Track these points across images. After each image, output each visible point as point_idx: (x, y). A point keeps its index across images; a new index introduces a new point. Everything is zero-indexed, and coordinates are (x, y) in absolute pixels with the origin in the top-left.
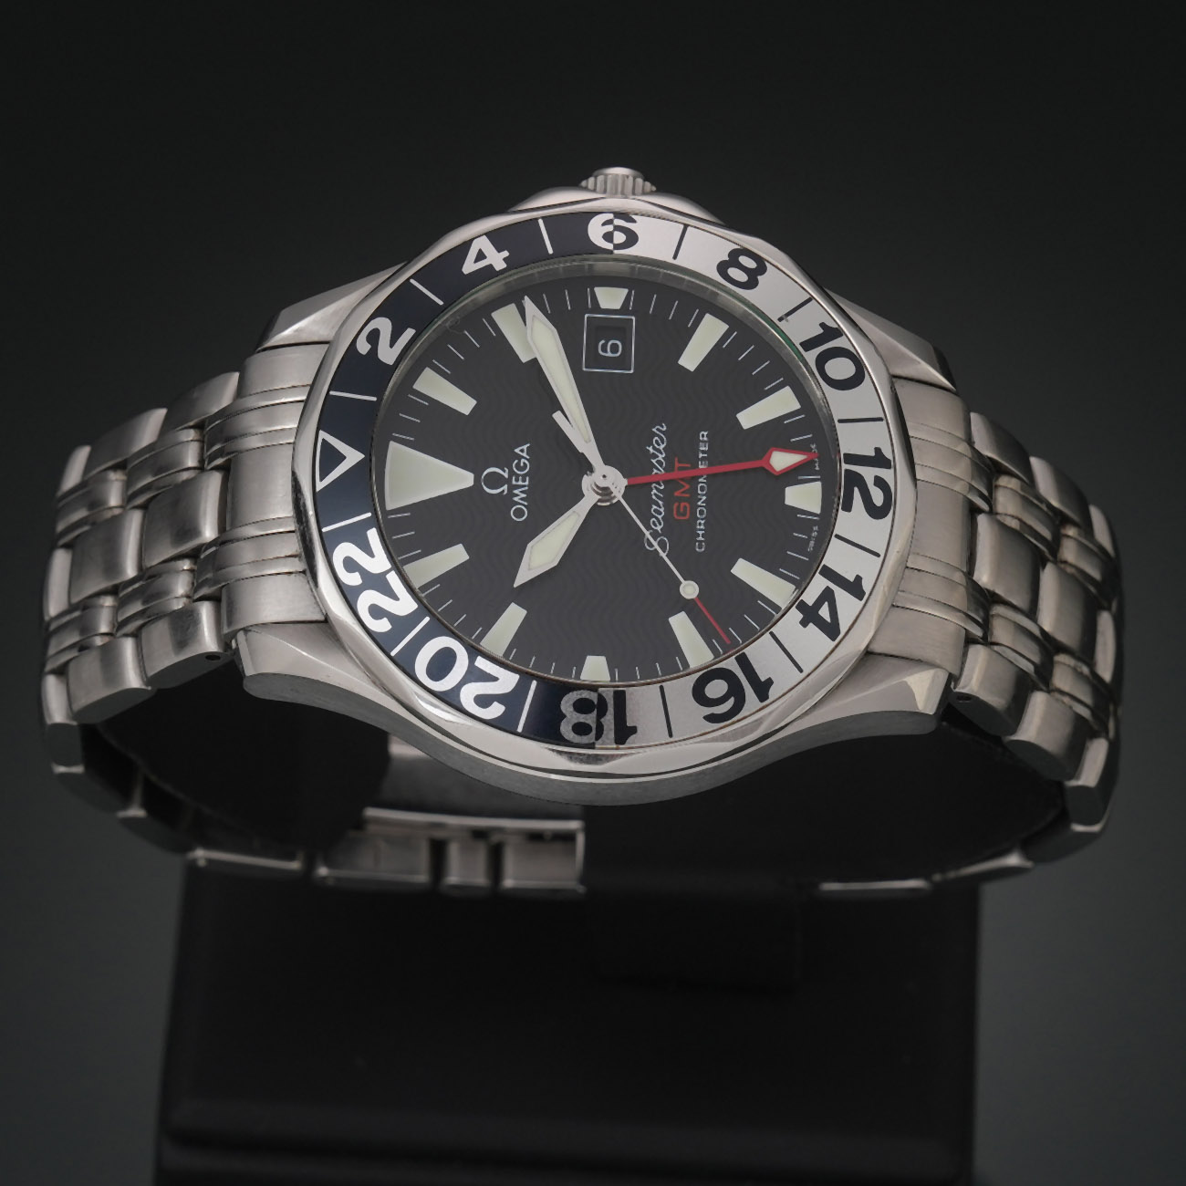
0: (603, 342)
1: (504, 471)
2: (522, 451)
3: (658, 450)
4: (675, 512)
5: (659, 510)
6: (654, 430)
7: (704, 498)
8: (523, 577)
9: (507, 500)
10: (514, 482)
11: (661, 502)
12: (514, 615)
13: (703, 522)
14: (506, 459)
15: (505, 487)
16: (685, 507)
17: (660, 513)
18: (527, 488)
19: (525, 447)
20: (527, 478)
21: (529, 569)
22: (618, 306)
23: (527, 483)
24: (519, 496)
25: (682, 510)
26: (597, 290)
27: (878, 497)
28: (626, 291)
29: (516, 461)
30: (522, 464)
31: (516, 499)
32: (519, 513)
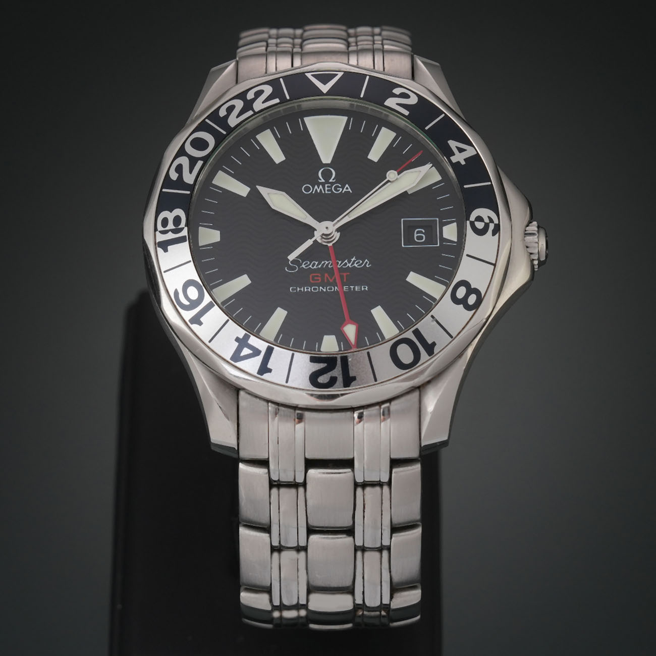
0: (424, 231)
1: (333, 179)
2: (347, 188)
3: (353, 263)
4: (314, 274)
5: (315, 265)
6: (366, 260)
7: (325, 290)
8: (264, 191)
9: (315, 182)
10: (326, 185)
11: (320, 266)
12: (242, 190)
13: (309, 290)
14: (341, 180)
15: (323, 181)
16: (318, 280)
17: (313, 266)
18: (323, 192)
19: (349, 190)
20: (330, 192)
21: (268, 194)
22: (445, 236)
23: (326, 192)
24: (318, 189)
25: (316, 278)
26: (455, 224)
27: (323, 379)
28: (456, 240)
29: (340, 186)
30: (338, 189)
31: (316, 187)
32: (307, 189)
